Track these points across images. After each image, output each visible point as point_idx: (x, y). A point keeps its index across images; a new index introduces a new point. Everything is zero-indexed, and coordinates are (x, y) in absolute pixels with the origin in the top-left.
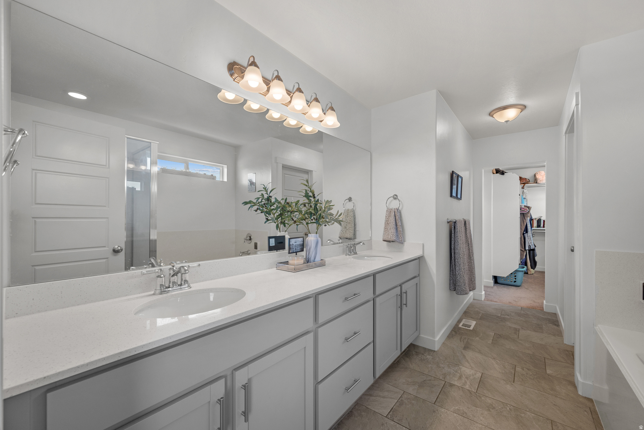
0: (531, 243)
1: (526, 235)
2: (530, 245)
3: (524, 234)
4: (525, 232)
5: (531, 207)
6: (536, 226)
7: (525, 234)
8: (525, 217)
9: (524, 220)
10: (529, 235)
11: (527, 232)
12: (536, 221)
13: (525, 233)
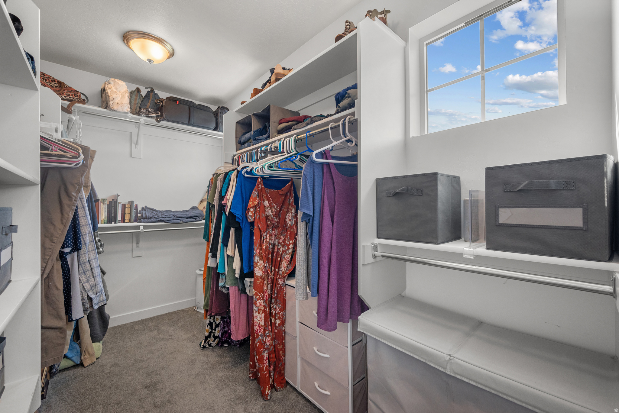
0: (94, 287)
1: (72, 259)
2: (92, 296)
3: (62, 256)
4: (67, 250)
5: (94, 152)
6: (106, 219)
7: (69, 258)
8: (70, 188)
9: (65, 201)
10: (84, 258)
11: (77, 247)
12: (106, 206)
13: (70, 253)
